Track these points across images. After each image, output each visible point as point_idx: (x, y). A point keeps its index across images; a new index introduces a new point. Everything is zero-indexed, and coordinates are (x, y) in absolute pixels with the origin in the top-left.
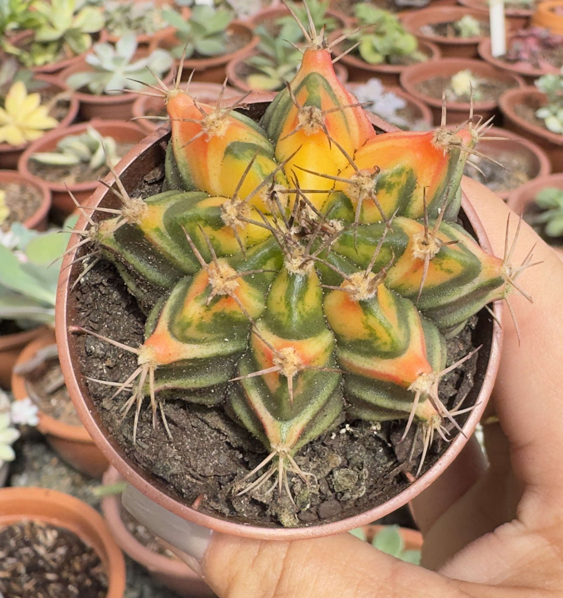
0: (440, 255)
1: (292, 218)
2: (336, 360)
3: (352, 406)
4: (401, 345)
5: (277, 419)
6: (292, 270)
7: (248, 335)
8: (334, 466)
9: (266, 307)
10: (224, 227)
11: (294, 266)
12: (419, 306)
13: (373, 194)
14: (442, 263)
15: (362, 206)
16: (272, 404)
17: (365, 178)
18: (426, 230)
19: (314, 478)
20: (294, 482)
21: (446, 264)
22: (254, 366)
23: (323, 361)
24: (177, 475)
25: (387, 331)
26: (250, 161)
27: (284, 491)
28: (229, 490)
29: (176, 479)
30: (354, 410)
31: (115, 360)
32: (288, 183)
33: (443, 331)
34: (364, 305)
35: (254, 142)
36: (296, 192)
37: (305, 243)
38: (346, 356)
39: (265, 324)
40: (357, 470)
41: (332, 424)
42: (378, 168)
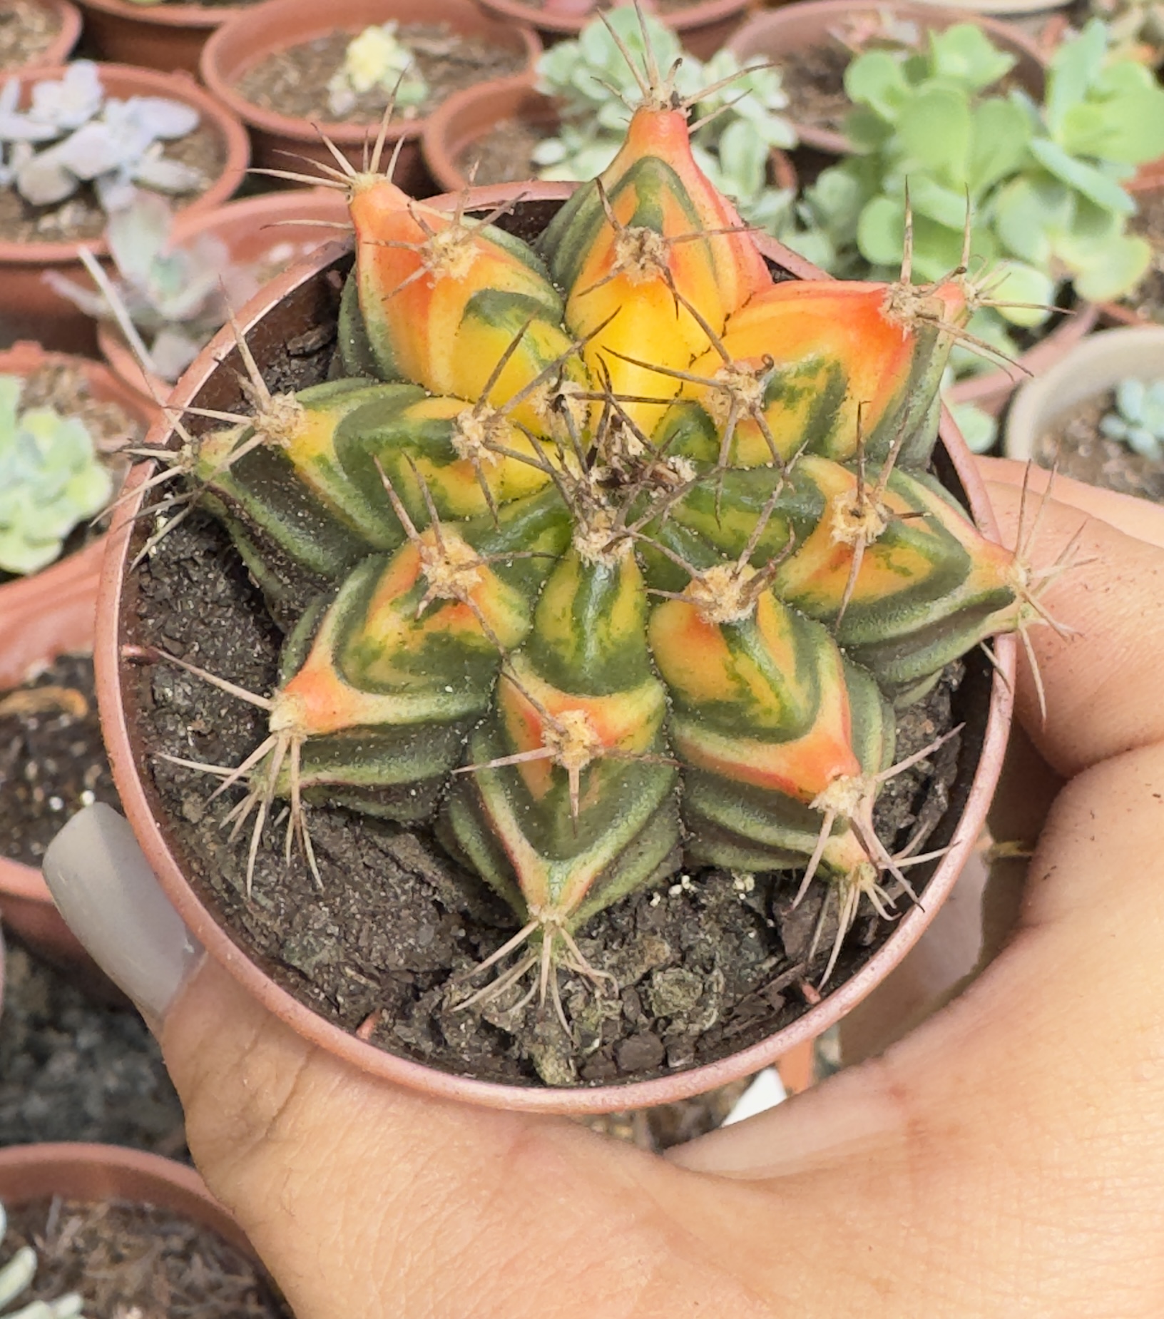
0: (888, 540)
1: (594, 450)
2: (667, 740)
3: (698, 836)
4: (801, 716)
5: (542, 855)
6: (589, 555)
7: (494, 681)
8: (654, 962)
9: (532, 627)
10: (458, 461)
11: (593, 546)
12: (840, 639)
13: (758, 409)
14: (889, 555)
15: (735, 432)
16: (535, 824)
17: (744, 376)
18: (860, 487)
19: (612, 985)
20: (569, 991)
21: (899, 556)
22: (503, 746)
23: (642, 741)
24: (328, 965)
25: (772, 686)
26: (516, 333)
27: (549, 1009)
28: (437, 1001)
29: (326, 976)
30: (701, 845)
31: (212, 721)
32: (589, 377)
33: (889, 691)
34: (728, 632)
35: (524, 292)
36: (603, 398)
37: (617, 501)
38: (688, 732)
39: (528, 661)
40: (701, 972)
41: (653, 872)
42: (770, 359)
